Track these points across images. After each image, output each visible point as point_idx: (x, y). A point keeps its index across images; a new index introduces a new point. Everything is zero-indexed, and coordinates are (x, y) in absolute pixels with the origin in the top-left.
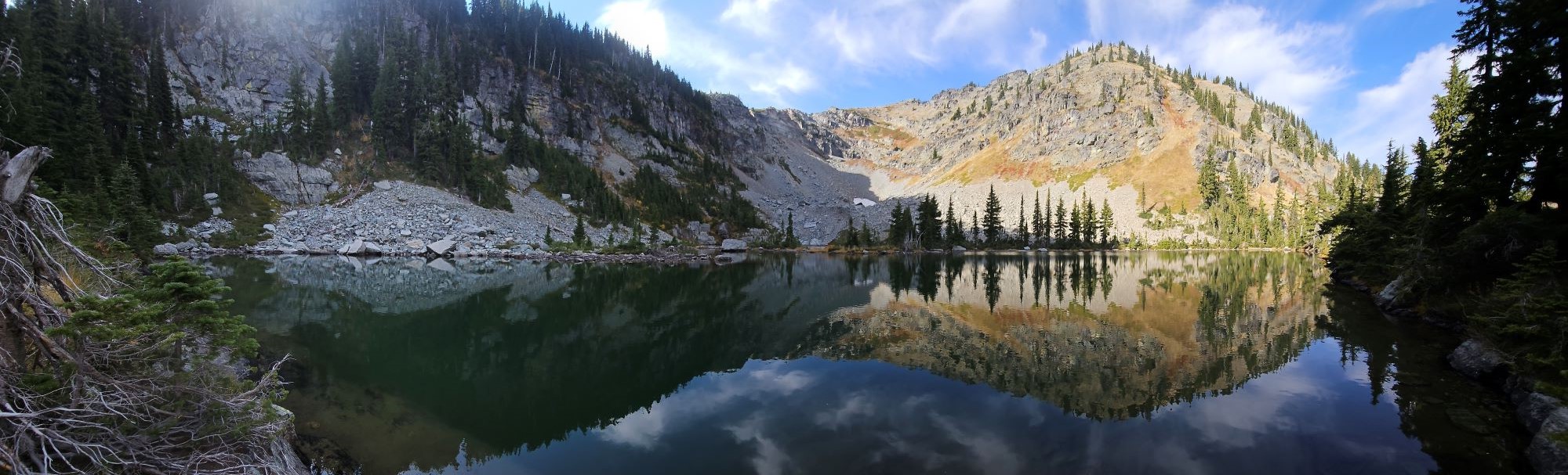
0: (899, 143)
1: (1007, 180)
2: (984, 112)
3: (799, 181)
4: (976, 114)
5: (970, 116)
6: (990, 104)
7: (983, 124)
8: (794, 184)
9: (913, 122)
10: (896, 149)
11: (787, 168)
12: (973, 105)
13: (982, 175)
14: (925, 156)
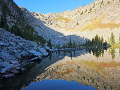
0: (67, 21)
1: (102, 29)
2: (90, 12)
3: (44, 31)
4: (88, 12)
5: (86, 13)
6: (91, 9)
7: (90, 15)
8: (43, 32)
9: (69, 16)
10: (66, 23)
11: (40, 28)
12: (86, 10)
13: (95, 28)
14: (75, 24)
